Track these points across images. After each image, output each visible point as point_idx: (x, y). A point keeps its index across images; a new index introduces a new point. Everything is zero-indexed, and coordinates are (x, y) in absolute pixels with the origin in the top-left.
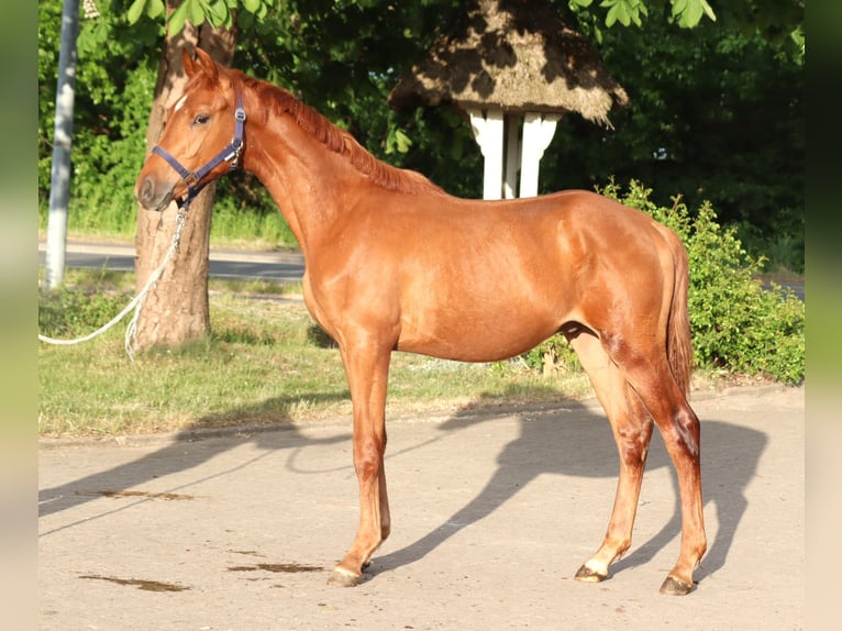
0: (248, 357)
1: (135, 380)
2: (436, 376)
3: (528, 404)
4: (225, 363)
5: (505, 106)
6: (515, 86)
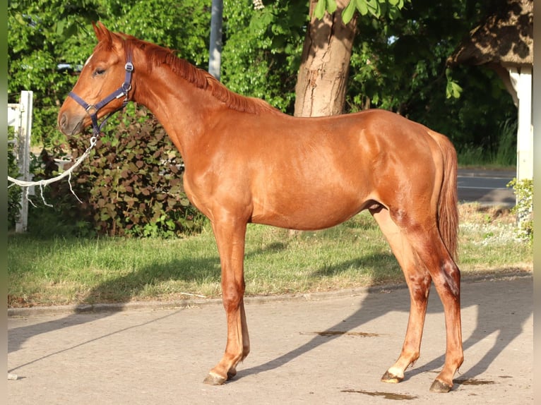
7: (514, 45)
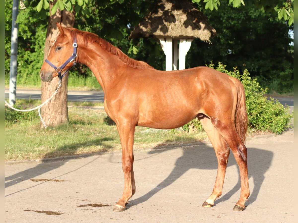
0: (83, 129)
1: (42, 139)
2: (150, 135)
3: (184, 143)
4: (74, 132)
5: (172, 37)
6: (176, 29)
7: (160, 27)
